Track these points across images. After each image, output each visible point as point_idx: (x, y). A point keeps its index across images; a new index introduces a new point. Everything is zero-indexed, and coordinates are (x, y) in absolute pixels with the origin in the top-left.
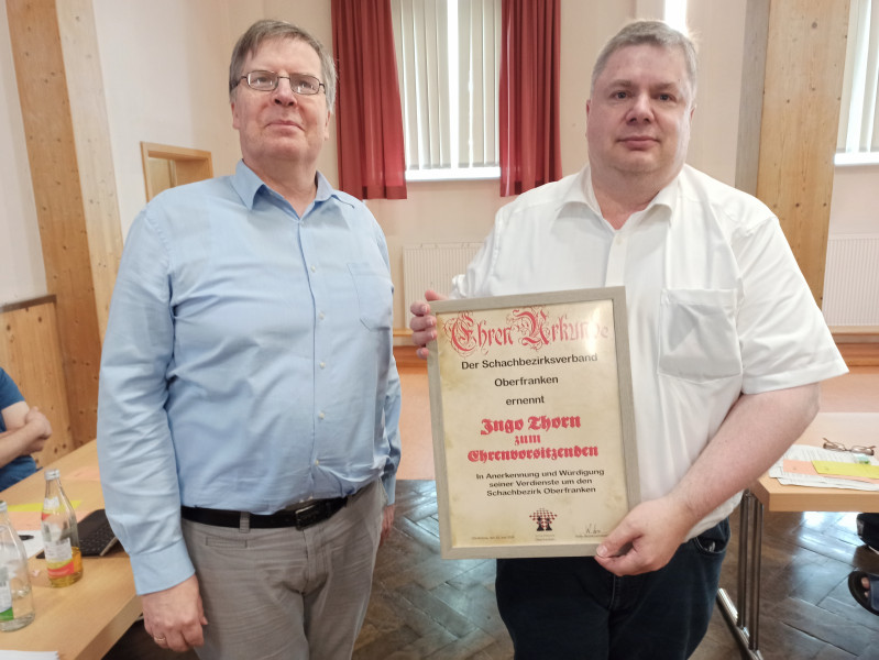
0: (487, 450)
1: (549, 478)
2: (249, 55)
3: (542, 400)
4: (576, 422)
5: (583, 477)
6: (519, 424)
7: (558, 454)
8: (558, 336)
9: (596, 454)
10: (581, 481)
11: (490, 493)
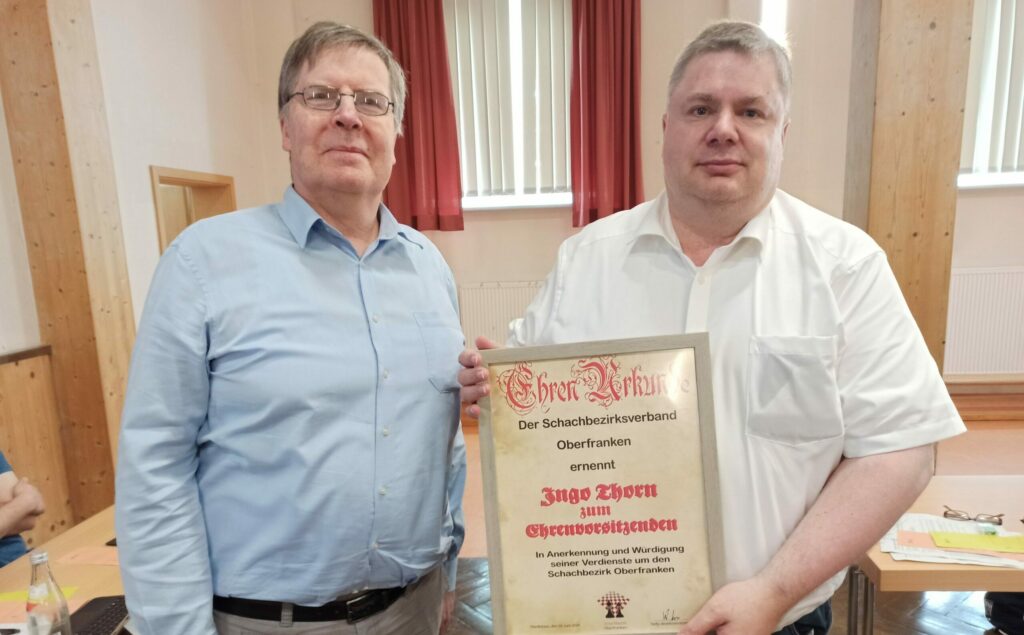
0: (548, 524)
1: (620, 556)
2: (306, 64)
3: (612, 465)
4: (651, 490)
5: (659, 555)
6: (586, 493)
7: (630, 528)
8: (630, 390)
9: (675, 528)
10: (657, 560)
11: (552, 574)
